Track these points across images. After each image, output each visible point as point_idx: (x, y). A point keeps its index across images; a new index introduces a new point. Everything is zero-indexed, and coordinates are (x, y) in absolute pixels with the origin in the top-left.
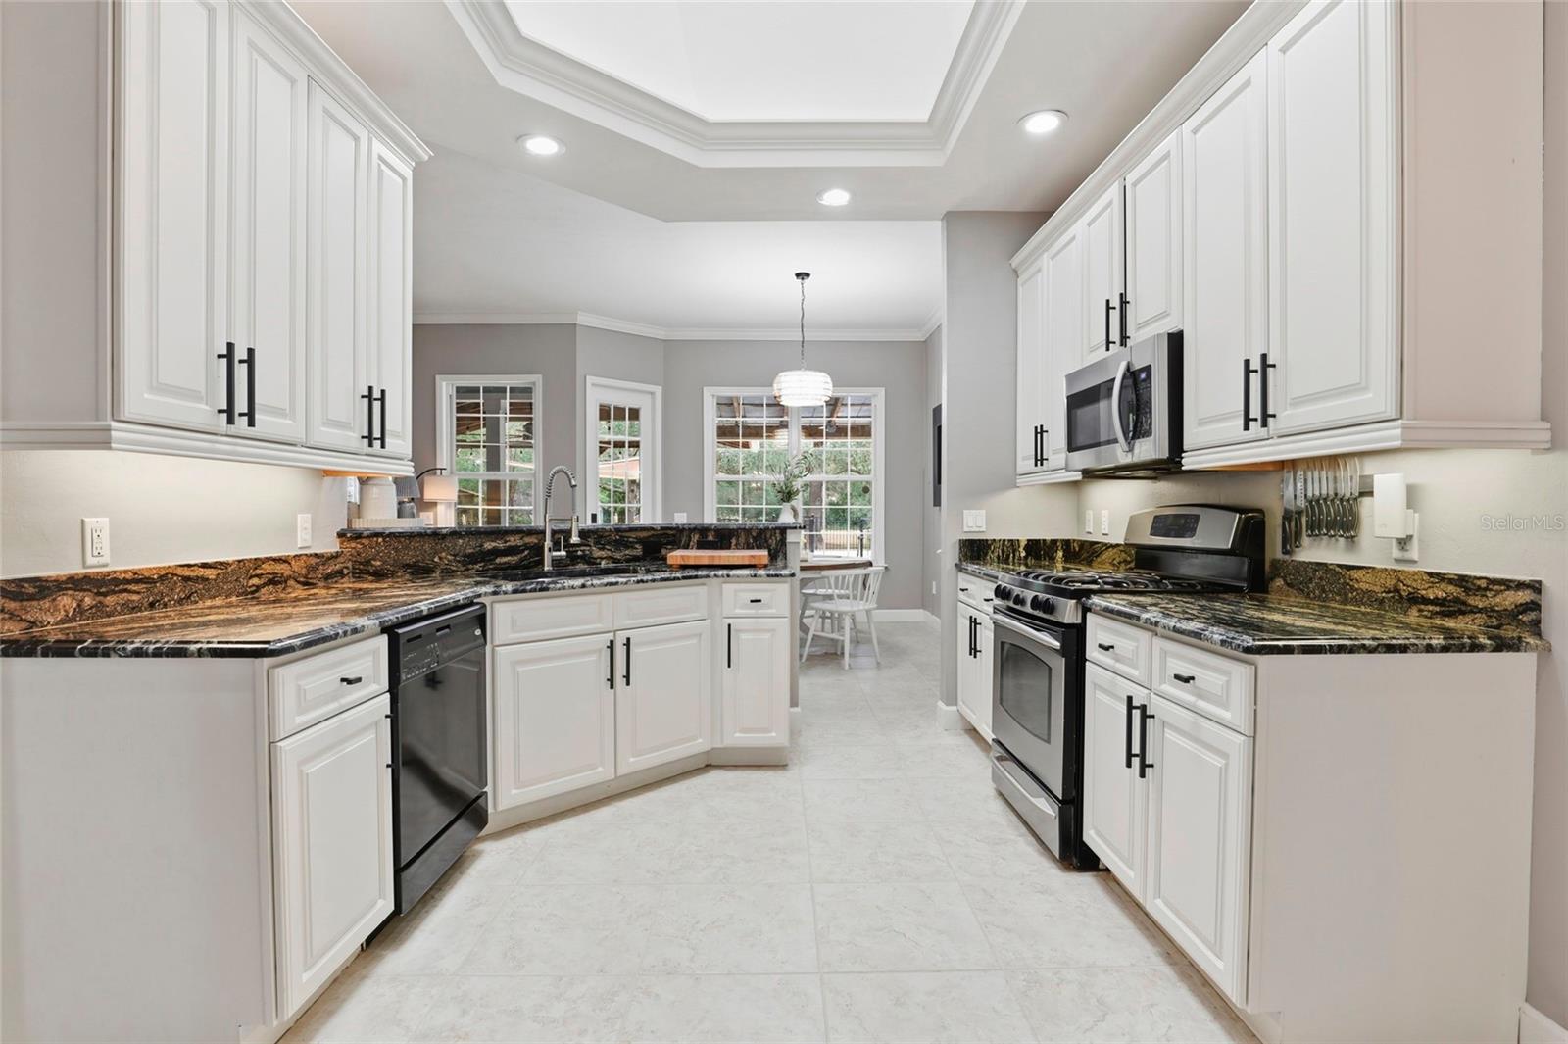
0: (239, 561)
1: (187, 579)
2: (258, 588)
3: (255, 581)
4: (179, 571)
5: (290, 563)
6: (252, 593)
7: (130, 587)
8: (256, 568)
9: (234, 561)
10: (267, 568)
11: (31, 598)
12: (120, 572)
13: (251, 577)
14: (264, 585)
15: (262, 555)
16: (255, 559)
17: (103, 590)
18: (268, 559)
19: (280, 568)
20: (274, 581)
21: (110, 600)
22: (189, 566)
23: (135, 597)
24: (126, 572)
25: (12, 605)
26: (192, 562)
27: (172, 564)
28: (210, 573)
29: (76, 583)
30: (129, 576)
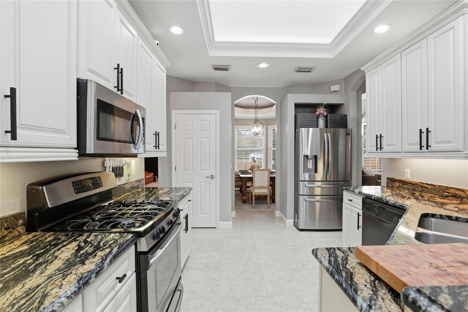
0: (440, 186)
1: (422, 186)
2: (447, 196)
3: (446, 194)
4: (420, 184)
5: (464, 192)
6: (445, 197)
7: (408, 184)
8: (447, 190)
9: (438, 185)
10: (452, 191)
11: (393, 182)
12: (407, 181)
13: (445, 192)
14: (450, 196)
15: (450, 186)
16: (447, 187)
17: (403, 183)
18: (452, 188)
19: (458, 192)
20: (455, 196)
21: (404, 186)
22: (423, 183)
23: (409, 187)
24: (408, 181)
25: (390, 182)
26: (424, 182)
27: (418, 182)
28: (429, 187)
29: (400, 181)
30: (408, 182)
